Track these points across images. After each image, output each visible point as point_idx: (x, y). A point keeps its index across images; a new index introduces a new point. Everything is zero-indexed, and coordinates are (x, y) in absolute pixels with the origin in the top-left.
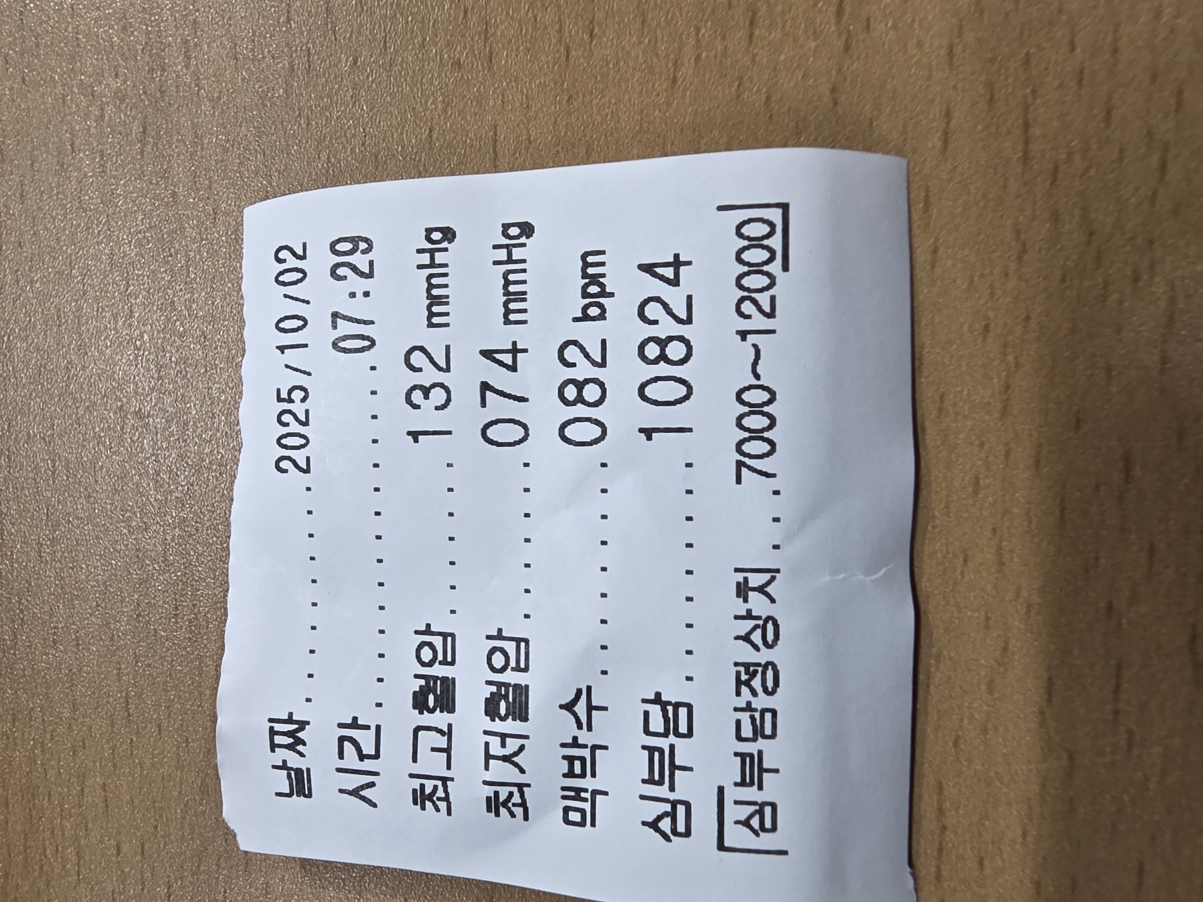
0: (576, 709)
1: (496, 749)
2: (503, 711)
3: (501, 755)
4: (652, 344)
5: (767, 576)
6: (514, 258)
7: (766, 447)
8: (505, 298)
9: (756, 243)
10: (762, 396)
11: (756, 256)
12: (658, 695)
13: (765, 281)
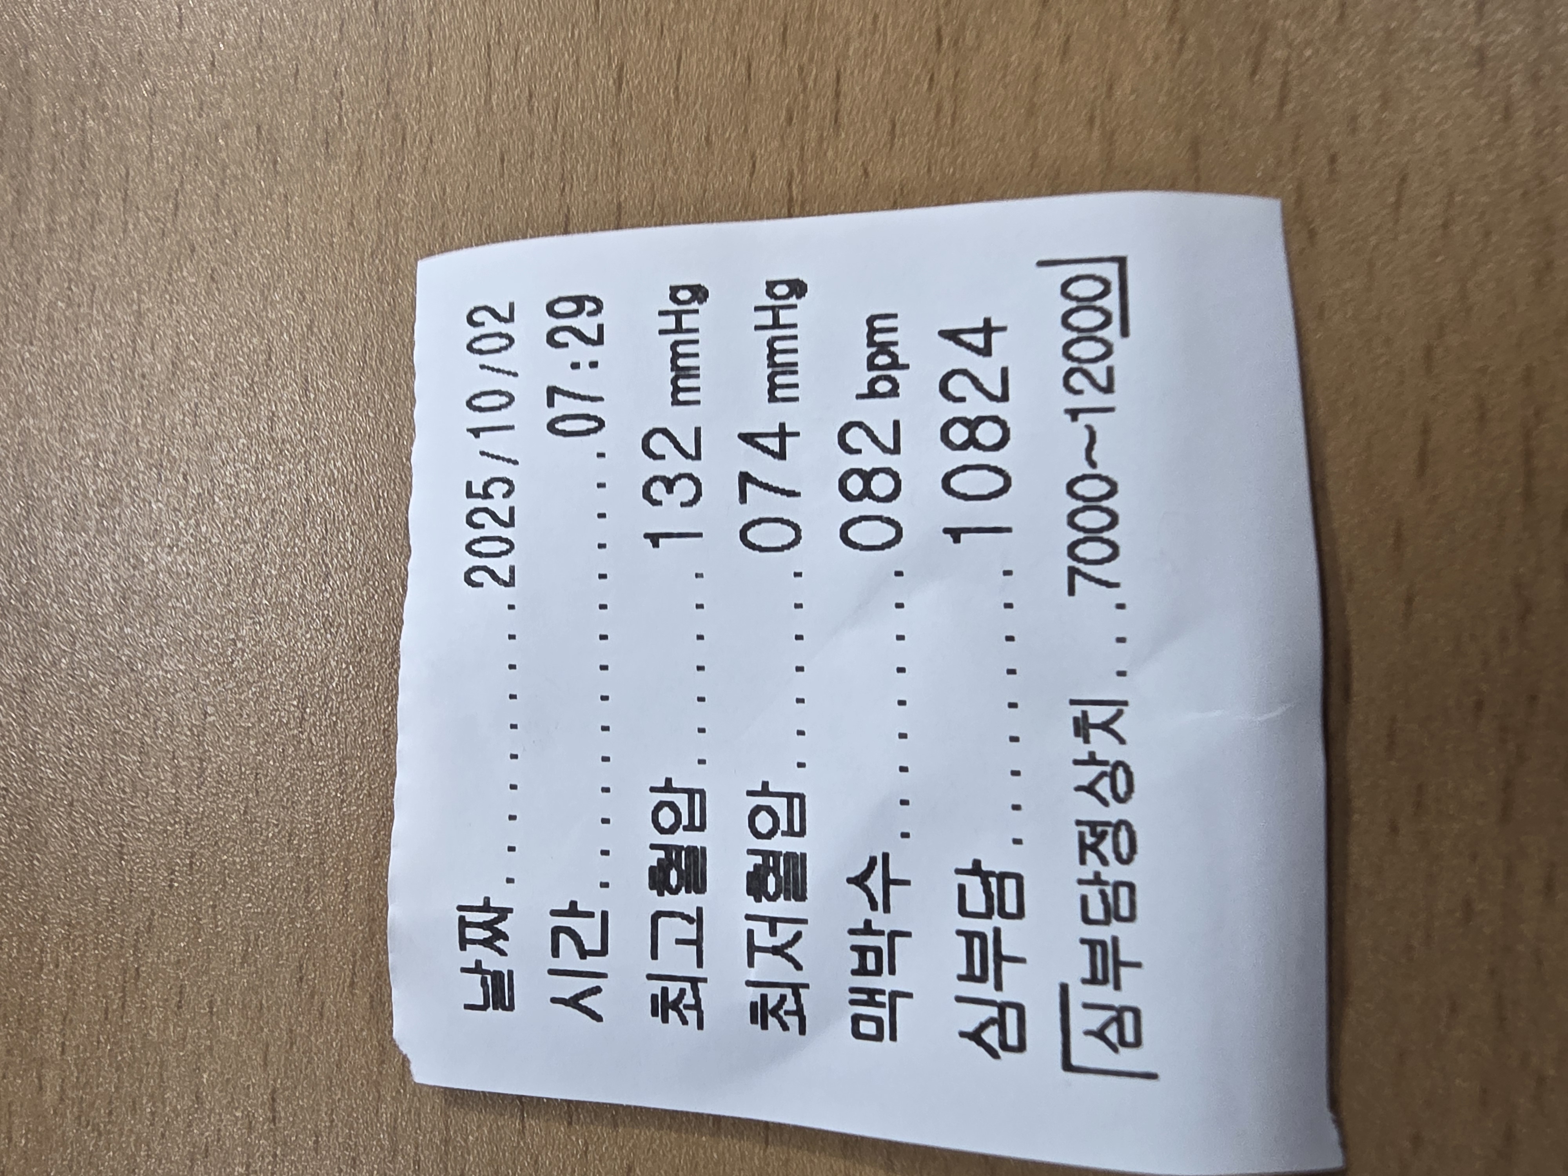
0: (869, 883)
1: (763, 938)
2: (771, 888)
3: (770, 945)
4: (958, 426)
5: (1111, 711)
6: (781, 322)
7: (1106, 551)
8: (770, 370)
9: (1086, 304)
10: (1099, 488)
11: (1086, 319)
12: (977, 863)
13: (1100, 349)
